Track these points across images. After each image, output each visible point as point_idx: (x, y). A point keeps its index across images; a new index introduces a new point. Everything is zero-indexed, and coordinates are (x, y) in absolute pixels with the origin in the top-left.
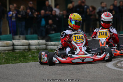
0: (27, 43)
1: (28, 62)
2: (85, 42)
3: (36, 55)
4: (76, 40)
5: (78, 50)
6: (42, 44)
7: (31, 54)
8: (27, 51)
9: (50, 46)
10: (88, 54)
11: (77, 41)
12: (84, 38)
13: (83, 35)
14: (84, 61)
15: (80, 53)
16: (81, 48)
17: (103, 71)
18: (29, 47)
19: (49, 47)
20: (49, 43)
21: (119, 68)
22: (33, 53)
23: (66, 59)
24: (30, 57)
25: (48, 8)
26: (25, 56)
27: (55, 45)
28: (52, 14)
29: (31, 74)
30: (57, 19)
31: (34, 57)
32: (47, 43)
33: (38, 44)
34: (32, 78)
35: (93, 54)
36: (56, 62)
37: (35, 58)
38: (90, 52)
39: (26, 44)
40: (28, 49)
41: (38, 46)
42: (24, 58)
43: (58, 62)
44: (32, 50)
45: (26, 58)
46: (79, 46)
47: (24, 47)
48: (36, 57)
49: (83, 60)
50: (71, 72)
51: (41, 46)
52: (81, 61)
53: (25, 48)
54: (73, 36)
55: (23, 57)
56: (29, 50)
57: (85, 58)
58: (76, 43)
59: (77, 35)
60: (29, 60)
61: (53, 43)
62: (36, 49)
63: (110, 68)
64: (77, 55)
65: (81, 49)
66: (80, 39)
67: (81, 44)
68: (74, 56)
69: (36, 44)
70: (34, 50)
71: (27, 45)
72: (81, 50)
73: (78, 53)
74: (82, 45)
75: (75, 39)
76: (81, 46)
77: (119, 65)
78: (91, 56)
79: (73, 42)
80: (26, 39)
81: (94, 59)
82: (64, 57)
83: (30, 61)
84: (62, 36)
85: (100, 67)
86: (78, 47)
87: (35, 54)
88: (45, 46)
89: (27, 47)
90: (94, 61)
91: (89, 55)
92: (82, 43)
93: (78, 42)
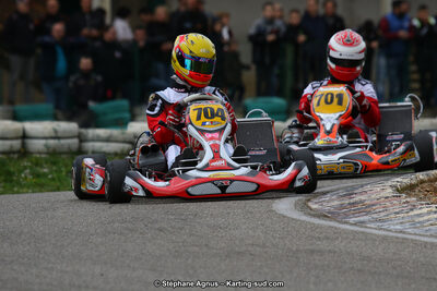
0: (16, 130)
1: (18, 193)
2: (229, 128)
3: (46, 170)
4: (200, 122)
5: (208, 155)
6: (67, 135)
7: (31, 168)
8: (16, 156)
9: (93, 140)
10: (238, 168)
11: (204, 124)
12: (226, 114)
13: (222, 103)
14: (228, 191)
15: (214, 164)
16: (218, 146)
17: (263, 225)
18: (24, 145)
19: (89, 146)
20: (92, 132)
21: (314, 216)
22: (37, 165)
23: (167, 183)
24: (26, 177)
25: (88, 17)
26: (10, 174)
27: (108, 140)
28: (100, 38)
29: (26, 230)
30: (118, 55)
31: (38, 176)
32: (83, 130)
33: (53, 135)
34: (29, 244)
35: (254, 168)
36: (134, 194)
37: (43, 181)
38: (245, 161)
39: (13, 135)
40: (19, 152)
41: (52, 142)
42: (5, 181)
43: (141, 193)
44: (32, 153)
45: (11, 181)
46: (211, 143)
47: (8, 143)
48: (45, 175)
50: (157, 226)
51: (62, 141)
52: (218, 191)
53: (12, 147)
54: (192, 107)
55: (3, 178)
56: (24, 153)
57: (232, 180)
58: (202, 132)
59: (203, 105)
60: (21, 186)
61: (101, 132)
62: (45, 150)
63: (284, 217)
64: (206, 169)
65: (218, 152)
66: (212, 117)
67: (216, 135)
68: (193, 173)
69: (47, 135)
70: (40, 153)
71: (16, 138)
72: (217, 156)
73: (207, 165)
74: (219, 139)
75: (199, 118)
76: (217, 142)
77: (314, 206)
78: (249, 174)
79: (190, 126)
80: (15, 117)
81: (259, 185)
82: (159, 177)
83: (25, 190)
84: (152, 109)
85: (251, 213)
86: (207, 145)
87: (42, 167)
88: (76, 141)
89: (17, 144)
90: (262, 192)
91: (243, 171)
92: (221, 131)
93: (208, 127)
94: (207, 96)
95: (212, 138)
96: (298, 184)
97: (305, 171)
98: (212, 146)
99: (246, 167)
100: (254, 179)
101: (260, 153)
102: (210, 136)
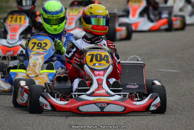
2: (111, 68)
4: (92, 63)
5: (95, 85)
10: (114, 95)
11: (94, 65)
12: (110, 59)
13: (108, 52)
14: (105, 110)
15: (97, 92)
16: (102, 80)
23: (67, 102)
35: (125, 96)
36: (45, 108)
43: (49, 108)
46: (98, 78)
49: (102, 108)
52: (99, 110)
54: (88, 53)
57: (108, 104)
58: (93, 70)
59: (95, 52)
64: (91, 95)
65: (101, 84)
66: (100, 61)
67: (102, 73)
68: (84, 97)
72: (100, 86)
73: (93, 93)
74: (103, 76)
75: (91, 61)
76: (102, 77)
78: (120, 100)
79: (85, 65)
81: (126, 107)
82: (63, 98)
86: (95, 79)
90: (127, 112)
91: (117, 97)
92: (105, 70)
93: (97, 67)
94: (99, 46)
95: (99, 75)
96: (152, 108)
97: (158, 100)
98: (98, 80)
99: (120, 95)
100: (122, 103)
101: (134, 87)
102: (97, 73)
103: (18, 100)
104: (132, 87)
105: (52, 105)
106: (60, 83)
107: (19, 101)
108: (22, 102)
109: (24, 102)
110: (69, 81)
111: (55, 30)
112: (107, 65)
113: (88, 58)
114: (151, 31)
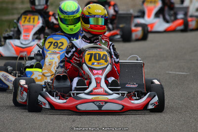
2: (109, 67)
4: (91, 62)
5: (93, 84)
10: (112, 94)
11: (93, 64)
12: (109, 58)
13: (107, 51)
14: (103, 108)
15: (96, 91)
16: (101, 79)
23: (65, 101)
35: (123, 95)
36: (43, 106)
38: (118, 90)
43: (47, 106)
46: (96, 76)
49: (100, 107)
52: (97, 108)
54: (87, 52)
57: (106, 102)
58: (91, 69)
59: (94, 52)
64: (90, 93)
65: (100, 83)
66: (99, 60)
67: (100, 72)
68: (82, 95)
72: (98, 85)
73: (91, 91)
74: (102, 75)
75: (90, 60)
76: (100, 76)
78: (119, 99)
79: (84, 65)
81: (123, 106)
82: (62, 97)
86: (93, 78)
90: (125, 111)
91: (115, 96)
92: (104, 69)
93: (96, 66)
94: (98, 46)
95: (97, 74)
96: (150, 107)
97: (156, 99)
98: (96, 79)
99: (118, 94)
100: (120, 102)
101: (133, 86)
102: (96, 72)
103: (17, 99)
104: (132, 86)
105: (50, 103)
106: (59, 82)
107: (19, 100)
108: (22, 101)
109: (24, 101)
110: (68, 80)
111: (71, 30)
112: (106, 64)
113: (87, 57)
114: (166, 31)
